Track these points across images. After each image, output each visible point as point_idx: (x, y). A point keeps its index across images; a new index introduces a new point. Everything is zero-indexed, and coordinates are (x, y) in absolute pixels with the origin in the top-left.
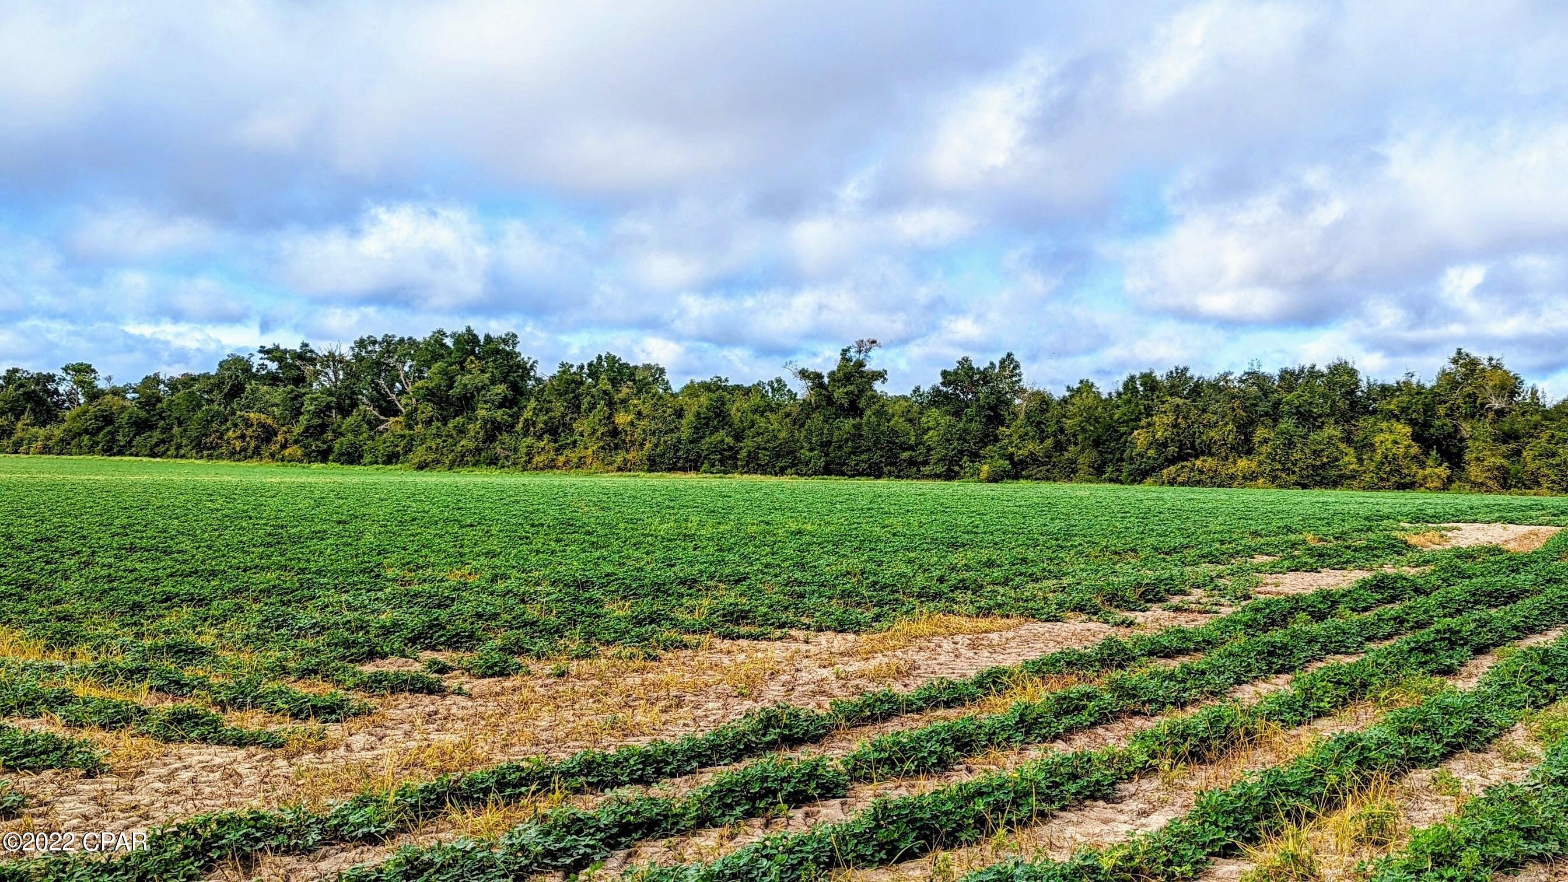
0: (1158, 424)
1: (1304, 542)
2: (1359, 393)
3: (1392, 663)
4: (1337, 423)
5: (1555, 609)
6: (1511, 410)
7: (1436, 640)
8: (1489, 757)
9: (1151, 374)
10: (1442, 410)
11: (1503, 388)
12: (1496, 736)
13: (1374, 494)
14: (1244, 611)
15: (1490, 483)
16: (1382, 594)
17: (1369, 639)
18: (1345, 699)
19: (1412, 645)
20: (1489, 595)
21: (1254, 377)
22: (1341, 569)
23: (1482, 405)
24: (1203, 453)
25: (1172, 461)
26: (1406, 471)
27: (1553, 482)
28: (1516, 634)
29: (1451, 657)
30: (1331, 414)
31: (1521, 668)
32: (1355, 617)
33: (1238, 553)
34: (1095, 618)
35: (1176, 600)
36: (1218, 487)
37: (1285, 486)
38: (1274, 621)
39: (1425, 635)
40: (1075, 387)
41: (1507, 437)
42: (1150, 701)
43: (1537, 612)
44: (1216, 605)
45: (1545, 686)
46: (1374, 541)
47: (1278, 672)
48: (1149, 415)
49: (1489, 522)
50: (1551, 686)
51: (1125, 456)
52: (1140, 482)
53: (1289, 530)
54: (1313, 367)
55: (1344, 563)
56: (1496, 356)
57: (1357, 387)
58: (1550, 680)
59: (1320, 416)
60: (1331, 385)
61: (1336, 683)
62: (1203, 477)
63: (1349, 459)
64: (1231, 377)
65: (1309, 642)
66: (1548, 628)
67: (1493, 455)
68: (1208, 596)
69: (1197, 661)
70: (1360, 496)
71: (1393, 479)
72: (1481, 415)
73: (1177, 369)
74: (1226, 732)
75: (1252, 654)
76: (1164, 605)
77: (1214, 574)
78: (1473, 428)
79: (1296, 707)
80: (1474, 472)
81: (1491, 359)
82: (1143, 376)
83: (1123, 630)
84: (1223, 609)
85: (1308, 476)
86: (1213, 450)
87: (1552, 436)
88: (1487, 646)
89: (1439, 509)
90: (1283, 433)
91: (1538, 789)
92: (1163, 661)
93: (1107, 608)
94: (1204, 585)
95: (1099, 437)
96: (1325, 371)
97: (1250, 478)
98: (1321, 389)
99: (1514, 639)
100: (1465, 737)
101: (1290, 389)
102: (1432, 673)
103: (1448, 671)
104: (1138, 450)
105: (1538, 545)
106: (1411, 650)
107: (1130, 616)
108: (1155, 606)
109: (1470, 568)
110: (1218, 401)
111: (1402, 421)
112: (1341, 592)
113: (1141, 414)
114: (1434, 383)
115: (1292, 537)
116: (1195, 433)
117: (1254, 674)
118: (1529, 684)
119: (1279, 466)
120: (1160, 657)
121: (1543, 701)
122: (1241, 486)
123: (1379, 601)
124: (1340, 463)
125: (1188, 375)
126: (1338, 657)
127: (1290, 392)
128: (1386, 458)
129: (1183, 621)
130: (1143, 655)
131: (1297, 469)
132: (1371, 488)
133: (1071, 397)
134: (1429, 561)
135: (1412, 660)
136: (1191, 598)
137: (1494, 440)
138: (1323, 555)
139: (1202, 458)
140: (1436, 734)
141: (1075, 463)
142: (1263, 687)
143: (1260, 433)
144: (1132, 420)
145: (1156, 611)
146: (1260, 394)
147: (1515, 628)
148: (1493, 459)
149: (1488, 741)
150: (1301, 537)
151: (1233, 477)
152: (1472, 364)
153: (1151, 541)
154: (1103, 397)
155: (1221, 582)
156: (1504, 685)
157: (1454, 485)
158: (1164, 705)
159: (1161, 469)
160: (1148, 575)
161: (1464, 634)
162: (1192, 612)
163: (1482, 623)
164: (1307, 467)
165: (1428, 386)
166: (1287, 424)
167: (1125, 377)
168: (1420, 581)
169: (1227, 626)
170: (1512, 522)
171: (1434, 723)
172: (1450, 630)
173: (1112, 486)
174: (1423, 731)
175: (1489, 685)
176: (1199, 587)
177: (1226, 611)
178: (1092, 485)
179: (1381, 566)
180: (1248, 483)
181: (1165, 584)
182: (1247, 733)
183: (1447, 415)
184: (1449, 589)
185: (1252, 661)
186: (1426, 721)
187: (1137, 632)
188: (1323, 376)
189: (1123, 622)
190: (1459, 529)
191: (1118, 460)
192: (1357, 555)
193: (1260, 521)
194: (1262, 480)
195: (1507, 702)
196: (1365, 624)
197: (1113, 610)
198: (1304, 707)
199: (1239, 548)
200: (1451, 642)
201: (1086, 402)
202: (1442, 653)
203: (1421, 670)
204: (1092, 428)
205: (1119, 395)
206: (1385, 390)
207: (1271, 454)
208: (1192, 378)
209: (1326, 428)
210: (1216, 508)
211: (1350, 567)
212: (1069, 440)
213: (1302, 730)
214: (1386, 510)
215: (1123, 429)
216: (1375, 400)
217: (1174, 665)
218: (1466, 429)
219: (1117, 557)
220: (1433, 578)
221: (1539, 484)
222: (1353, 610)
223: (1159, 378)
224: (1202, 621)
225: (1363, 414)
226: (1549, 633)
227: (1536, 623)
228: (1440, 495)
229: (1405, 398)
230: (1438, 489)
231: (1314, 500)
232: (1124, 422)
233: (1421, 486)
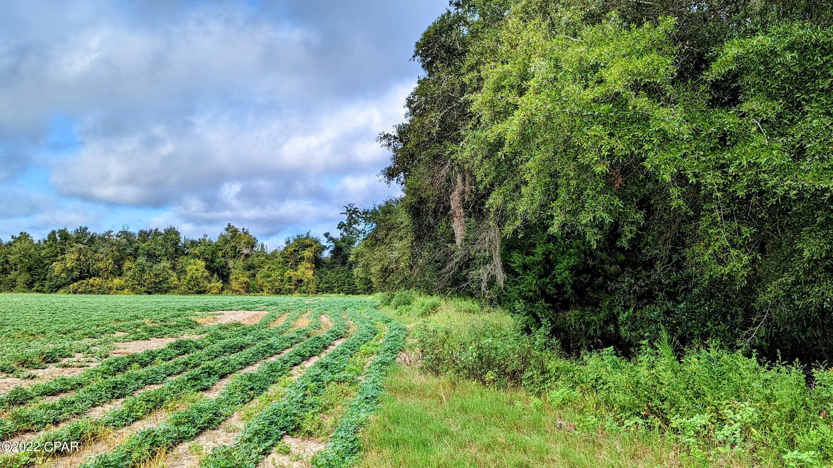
0: (68, 259)
1: (144, 324)
2: (180, 244)
3: (178, 387)
4: (168, 259)
5: (260, 353)
6: (252, 254)
7: (201, 373)
8: (219, 432)
9: (65, 230)
10: (220, 254)
11: (248, 243)
12: (223, 420)
13: (185, 296)
14: (102, 365)
15: (241, 290)
16: (179, 350)
17: (169, 375)
18: (151, 409)
19: (190, 377)
20: (231, 347)
21: (126, 234)
22: (162, 337)
23: (239, 252)
24: (94, 275)
25: (75, 280)
26: (202, 285)
27: (269, 289)
28: (241, 366)
29: (208, 381)
30: (166, 255)
31: (239, 384)
32: (164, 363)
33: (106, 331)
34: (11, 375)
35: (65, 361)
36: (102, 294)
37: (140, 293)
38: (119, 369)
39: (197, 371)
40: (17, 236)
41: (250, 268)
42: (37, 423)
43: (251, 355)
44: (88, 362)
45: (249, 392)
46: (180, 322)
47: (118, 398)
48: (62, 254)
49: (237, 310)
50: (252, 392)
51: (47, 277)
52: (56, 292)
53: (137, 318)
54: (157, 229)
55: (164, 334)
56: (246, 228)
57: (179, 241)
58: (251, 389)
59: (159, 256)
60: (166, 240)
61: (147, 401)
62: (94, 289)
63: (174, 279)
64: (112, 234)
65: (137, 380)
66: (256, 362)
67: (243, 276)
68: (85, 357)
69: (69, 397)
70: (177, 298)
71: (195, 289)
72: (238, 257)
73: (81, 228)
74: (80, 436)
75: (103, 389)
76: (57, 364)
77: (90, 344)
78: (234, 263)
79: (123, 417)
80: (234, 285)
81: (243, 229)
82: (60, 231)
83: (29, 381)
84: (92, 364)
85: (152, 288)
86: (100, 274)
87: (270, 268)
88: (226, 374)
89: (215, 304)
90: (139, 265)
91: (238, 446)
92: (50, 398)
93: (20, 368)
94: (83, 351)
95: (31, 266)
96: (163, 232)
97: (121, 289)
98: (160, 242)
99: (239, 369)
100: (209, 423)
101: (144, 241)
102: (198, 391)
103: (206, 389)
104: (55, 273)
105: (257, 321)
106: (189, 379)
107: (34, 372)
108: (51, 365)
109: (224, 334)
110: (104, 247)
111: (201, 259)
112: (158, 350)
113: (58, 253)
114: (217, 240)
115: (138, 321)
116: (90, 264)
117: (103, 400)
118: (242, 392)
119: (137, 283)
120: (49, 395)
121: (248, 400)
122: (115, 293)
123: (177, 354)
124: (169, 280)
125: (87, 231)
126: (152, 386)
127: (144, 243)
128: (192, 278)
129: (67, 374)
130: (38, 396)
131: (146, 284)
132: (184, 293)
133: (14, 242)
134: (206, 332)
135: (188, 385)
136: (74, 359)
137: (244, 269)
138: (153, 331)
139: (93, 278)
140: (194, 423)
141: (15, 281)
142: (108, 408)
143: (127, 264)
144: (52, 256)
145: (52, 368)
146: (128, 243)
147: (241, 364)
148: (243, 278)
149: (219, 423)
150: (143, 321)
151: (110, 289)
152: (235, 232)
153: (56, 327)
154: (35, 243)
155: (93, 349)
156: (230, 394)
157: (225, 292)
158: (46, 423)
159: (69, 284)
160: (50, 347)
161: (216, 369)
162: (73, 367)
163: (225, 363)
164: (152, 283)
165: (214, 241)
166: (142, 260)
167: (49, 232)
168: (199, 342)
169: (92, 374)
170: (248, 310)
171: (194, 418)
172: (209, 367)
173: (39, 294)
174: (187, 423)
175: (223, 394)
176: (80, 352)
177: (93, 366)
178: (25, 294)
179: (182, 335)
180: (119, 292)
181: (60, 352)
182: (93, 435)
183: (222, 256)
184: (213, 346)
185: (103, 393)
186: (189, 417)
187: (37, 382)
188: (161, 234)
189: (29, 376)
190: (223, 314)
191: (42, 280)
192: (171, 330)
193: (121, 313)
194: (126, 290)
195: (231, 402)
196: (168, 367)
197: (24, 369)
198: (128, 416)
199: (107, 328)
200: (209, 373)
201: (24, 245)
202: (204, 379)
203: (193, 389)
204: (27, 261)
205: (45, 242)
206: (193, 243)
207: (132, 276)
208: (89, 233)
209: (162, 262)
210: (98, 307)
211: (166, 336)
212: (11, 268)
213: (124, 430)
214: (188, 306)
215: (46, 261)
216: (188, 248)
217: (56, 400)
218: (231, 263)
219: (32, 338)
220: (206, 340)
221: (263, 290)
222: (163, 360)
223: (70, 233)
224: (79, 371)
225: (182, 255)
226: (256, 365)
227: (251, 360)
228: (217, 297)
229: (203, 248)
230: (217, 294)
231: (153, 300)
232: (47, 257)
233: (209, 292)
